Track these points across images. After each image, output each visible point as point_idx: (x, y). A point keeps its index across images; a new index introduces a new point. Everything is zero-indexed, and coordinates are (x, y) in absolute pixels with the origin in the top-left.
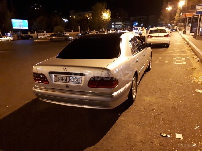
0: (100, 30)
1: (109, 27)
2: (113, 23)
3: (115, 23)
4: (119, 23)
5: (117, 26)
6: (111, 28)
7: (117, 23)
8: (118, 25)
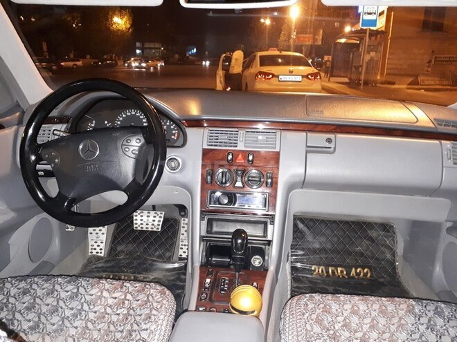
0: (105, 57)
1: (128, 53)
2: (138, 44)
3: (143, 45)
4: (152, 45)
5: (148, 50)
6: (135, 55)
7: (147, 45)
8: (151, 48)
